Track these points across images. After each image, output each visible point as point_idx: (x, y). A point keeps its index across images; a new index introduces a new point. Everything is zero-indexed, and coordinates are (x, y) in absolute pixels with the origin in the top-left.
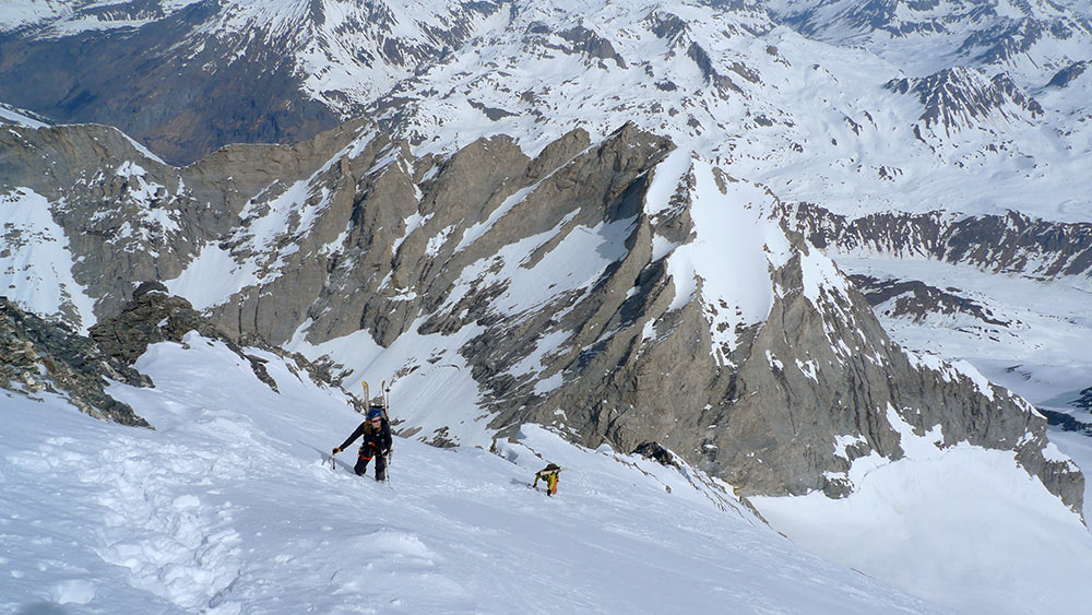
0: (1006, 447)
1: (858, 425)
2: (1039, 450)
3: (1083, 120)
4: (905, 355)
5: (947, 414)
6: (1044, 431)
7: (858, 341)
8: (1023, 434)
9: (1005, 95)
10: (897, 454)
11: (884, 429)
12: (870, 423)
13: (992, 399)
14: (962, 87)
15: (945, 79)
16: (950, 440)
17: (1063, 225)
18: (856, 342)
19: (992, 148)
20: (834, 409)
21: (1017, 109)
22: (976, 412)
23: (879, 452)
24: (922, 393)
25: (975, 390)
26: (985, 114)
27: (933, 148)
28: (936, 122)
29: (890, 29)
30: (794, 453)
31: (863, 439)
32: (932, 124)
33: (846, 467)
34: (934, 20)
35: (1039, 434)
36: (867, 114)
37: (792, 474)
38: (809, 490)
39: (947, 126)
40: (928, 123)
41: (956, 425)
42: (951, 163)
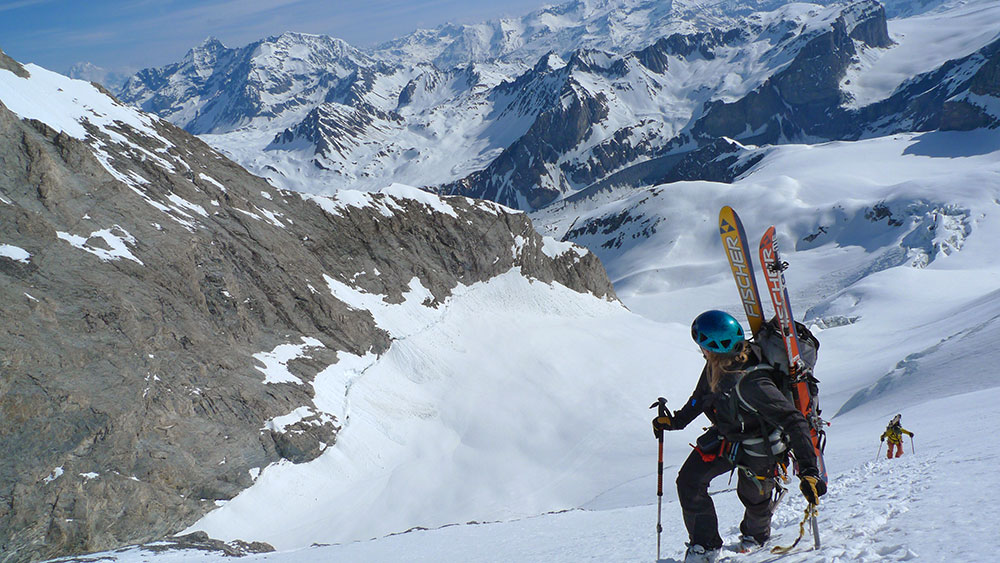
0: (504, 267)
1: (289, 323)
2: (538, 251)
3: (432, 113)
4: (310, 203)
5: (416, 259)
6: (531, 226)
7: (208, 192)
8: (513, 241)
9: (370, 116)
10: (380, 342)
11: (336, 312)
12: (310, 313)
13: (455, 215)
14: (334, 118)
15: (317, 117)
16: (440, 293)
17: (461, 181)
18: (208, 193)
19: (382, 154)
20: (217, 308)
21: (385, 122)
22: (449, 241)
23: (351, 350)
24: (366, 245)
25: (430, 212)
26: (363, 133)
27: (338, 172)
28: (329, 151)
29: (264, 114)
30: (169, 416)
31: (312, 342)
32: (327, 153)
33: (305, 395)
34: (295, 96)
35: (527, 233)
36: (269, 167)
37: (192, 461)
38: (254, 472)
39: (340, 151)
40: (323, 155)
41: (435, 269)
42: (358, 177)
